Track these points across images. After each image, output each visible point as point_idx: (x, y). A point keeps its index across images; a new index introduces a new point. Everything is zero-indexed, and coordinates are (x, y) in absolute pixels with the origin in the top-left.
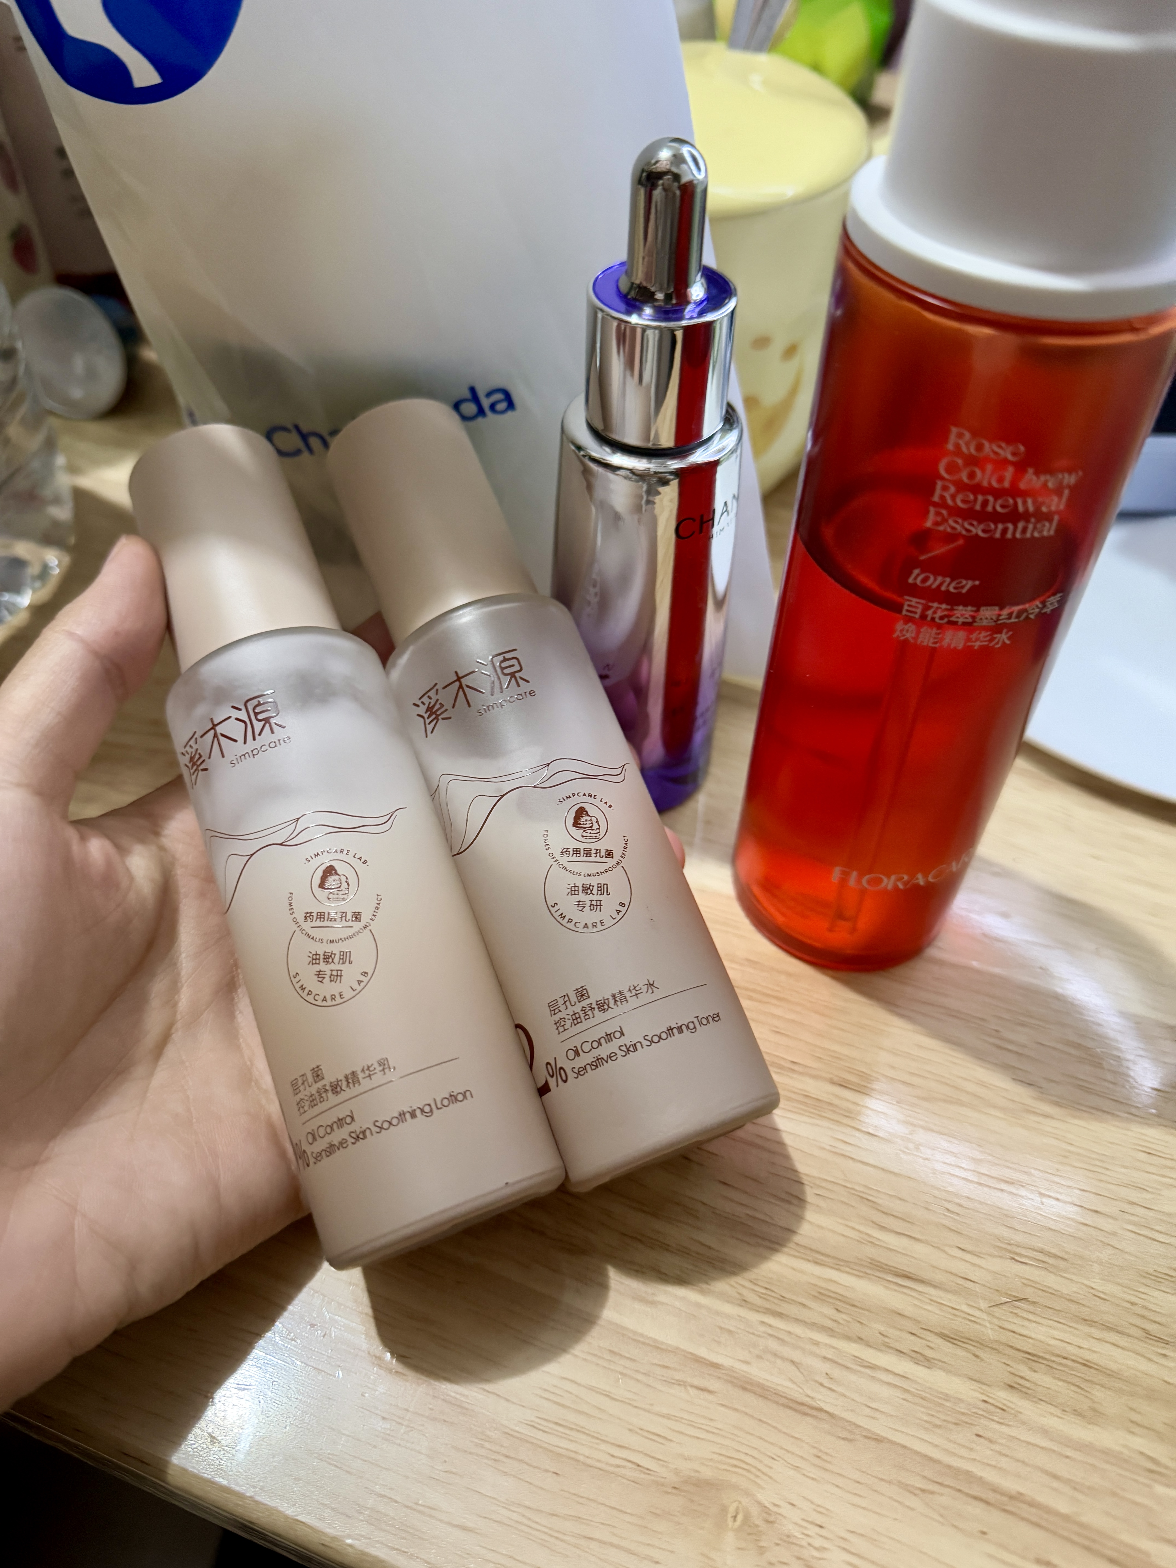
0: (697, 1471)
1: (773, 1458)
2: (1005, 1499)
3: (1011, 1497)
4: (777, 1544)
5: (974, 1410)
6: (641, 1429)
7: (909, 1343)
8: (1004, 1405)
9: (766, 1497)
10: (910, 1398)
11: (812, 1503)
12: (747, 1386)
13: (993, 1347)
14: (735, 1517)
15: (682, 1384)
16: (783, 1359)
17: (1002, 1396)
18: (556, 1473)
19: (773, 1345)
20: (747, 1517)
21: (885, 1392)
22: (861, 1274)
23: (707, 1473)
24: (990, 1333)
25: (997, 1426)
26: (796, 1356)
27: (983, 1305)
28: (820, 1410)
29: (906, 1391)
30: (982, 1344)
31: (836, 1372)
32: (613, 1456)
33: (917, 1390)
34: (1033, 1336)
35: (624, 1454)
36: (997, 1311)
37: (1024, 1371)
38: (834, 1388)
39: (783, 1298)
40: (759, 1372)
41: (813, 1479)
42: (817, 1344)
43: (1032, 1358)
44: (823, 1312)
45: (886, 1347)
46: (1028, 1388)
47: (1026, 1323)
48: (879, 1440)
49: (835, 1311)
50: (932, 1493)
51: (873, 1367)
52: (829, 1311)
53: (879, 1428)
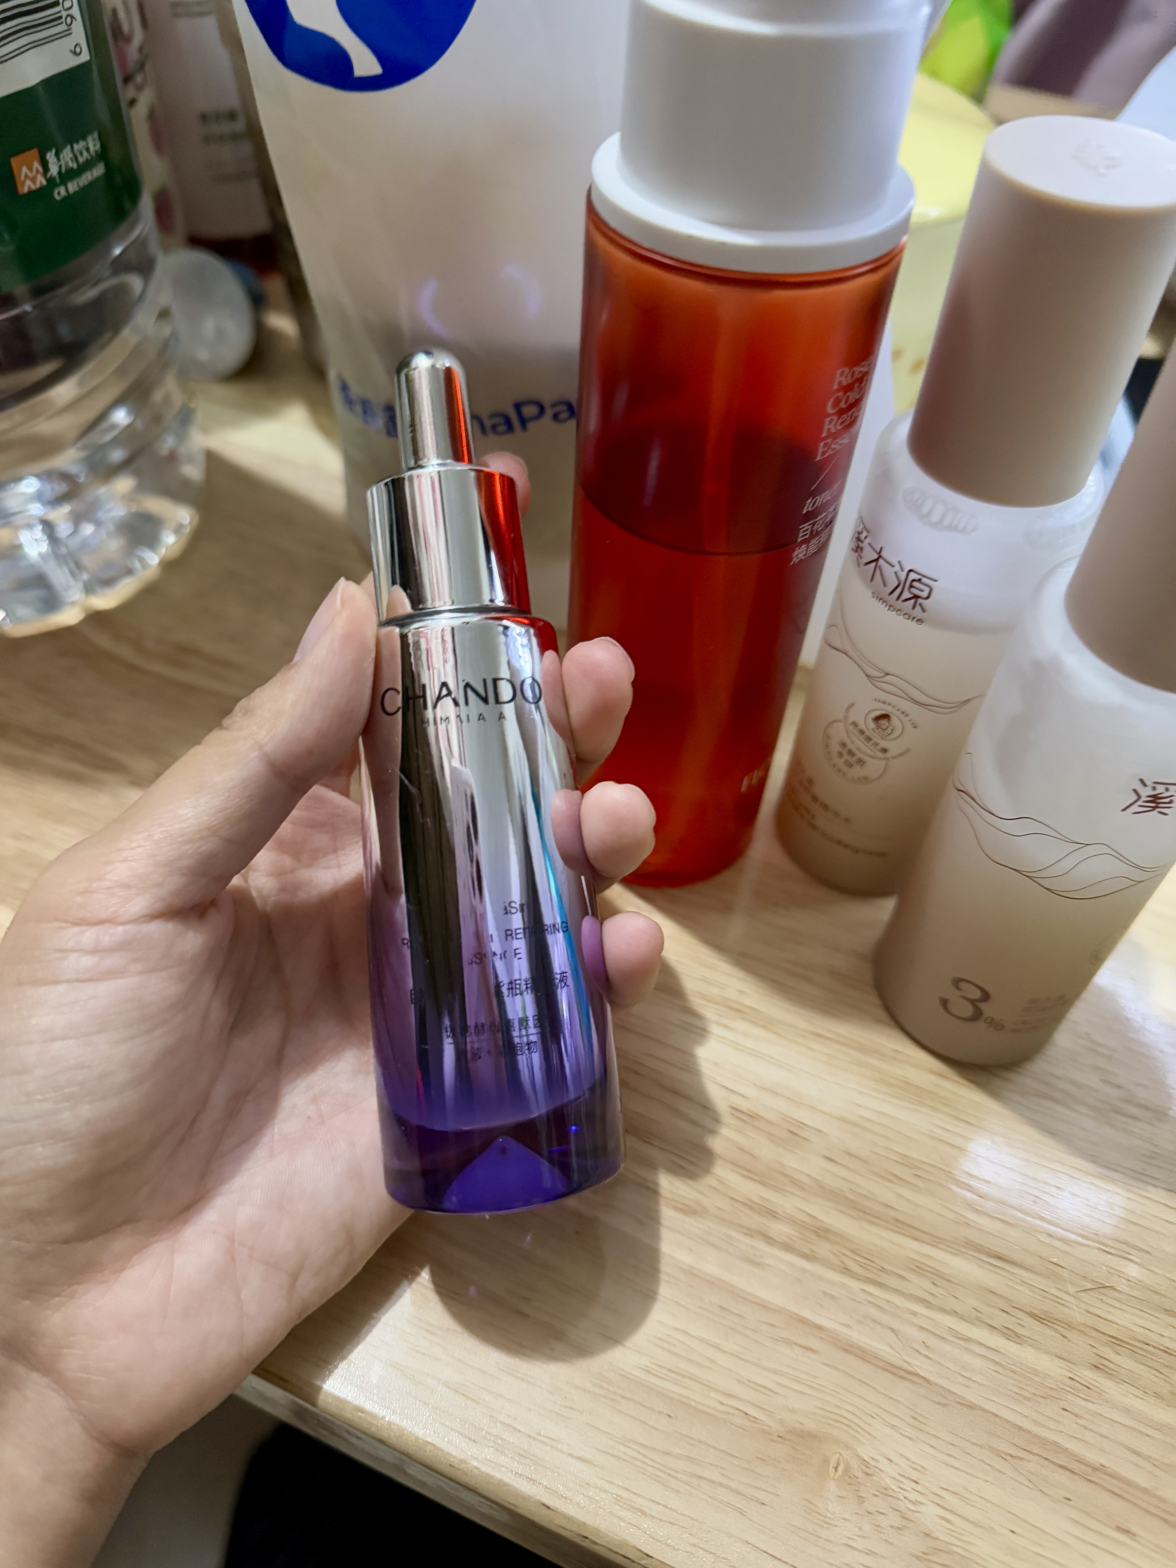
0: (801, 1423)
1: (872, 1416)
2: (1090, 1470)
3: (1095, 1469)
5: (1062, 1386)
6: (749, 1381)
7: (1001, 1320)
8: (1090, 1383)
9: (865, 1452)
10: (1000, 1370)
11: (908, 1459)
12: (849, 1348)
13: (1081, 1330)
15: (788, 1342)
16: (882, 1325)
17: (1088, 1375)
18: (669, 1416)
19: (874, 1312)
20: (847, 1470)
21: (978, 1363)
22: (955, 1252)
23: (810, 1425)
24: (1077, 1315)
25: (1083, 1403)
26: (895, 1324)
27: (1071, 1289)
28: (917, 1375)
29: (997, 1363)
30: (1070, 1326)
31: (932, 1341)
32: (722, 1404)
33: (1008, 1363)
34: (1119, 1322)
35: (733, 1403)
36: (1084, 1296)
37: (1108, 1352)
38: (930, 1355)
39: (883, 1270)
40: (860, 1336)
41: (910, 1439)
42: (914, 1314)
43: (1116, 1342)
44: (919, 1285)
45: (978, 1321)
46: (1113, 1370)
47: (1111, 1310)
48: (972, 1407)
49: (932, 1285)
50: (1021, 1459)
51: (967, 1340)
52: (927, 1285)
53: (971, 1396)
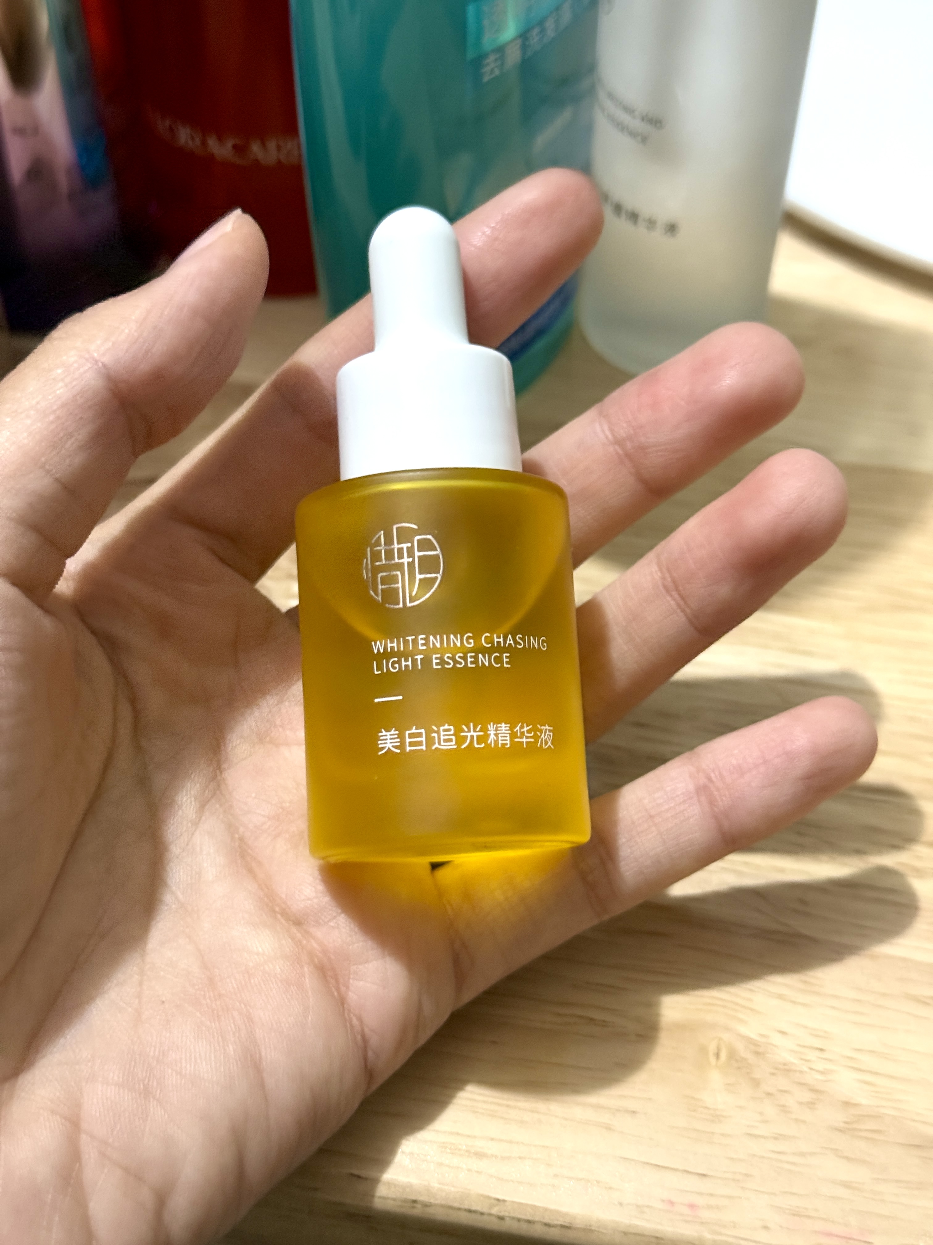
4: (773, 1074)
14: (718, 1056)
